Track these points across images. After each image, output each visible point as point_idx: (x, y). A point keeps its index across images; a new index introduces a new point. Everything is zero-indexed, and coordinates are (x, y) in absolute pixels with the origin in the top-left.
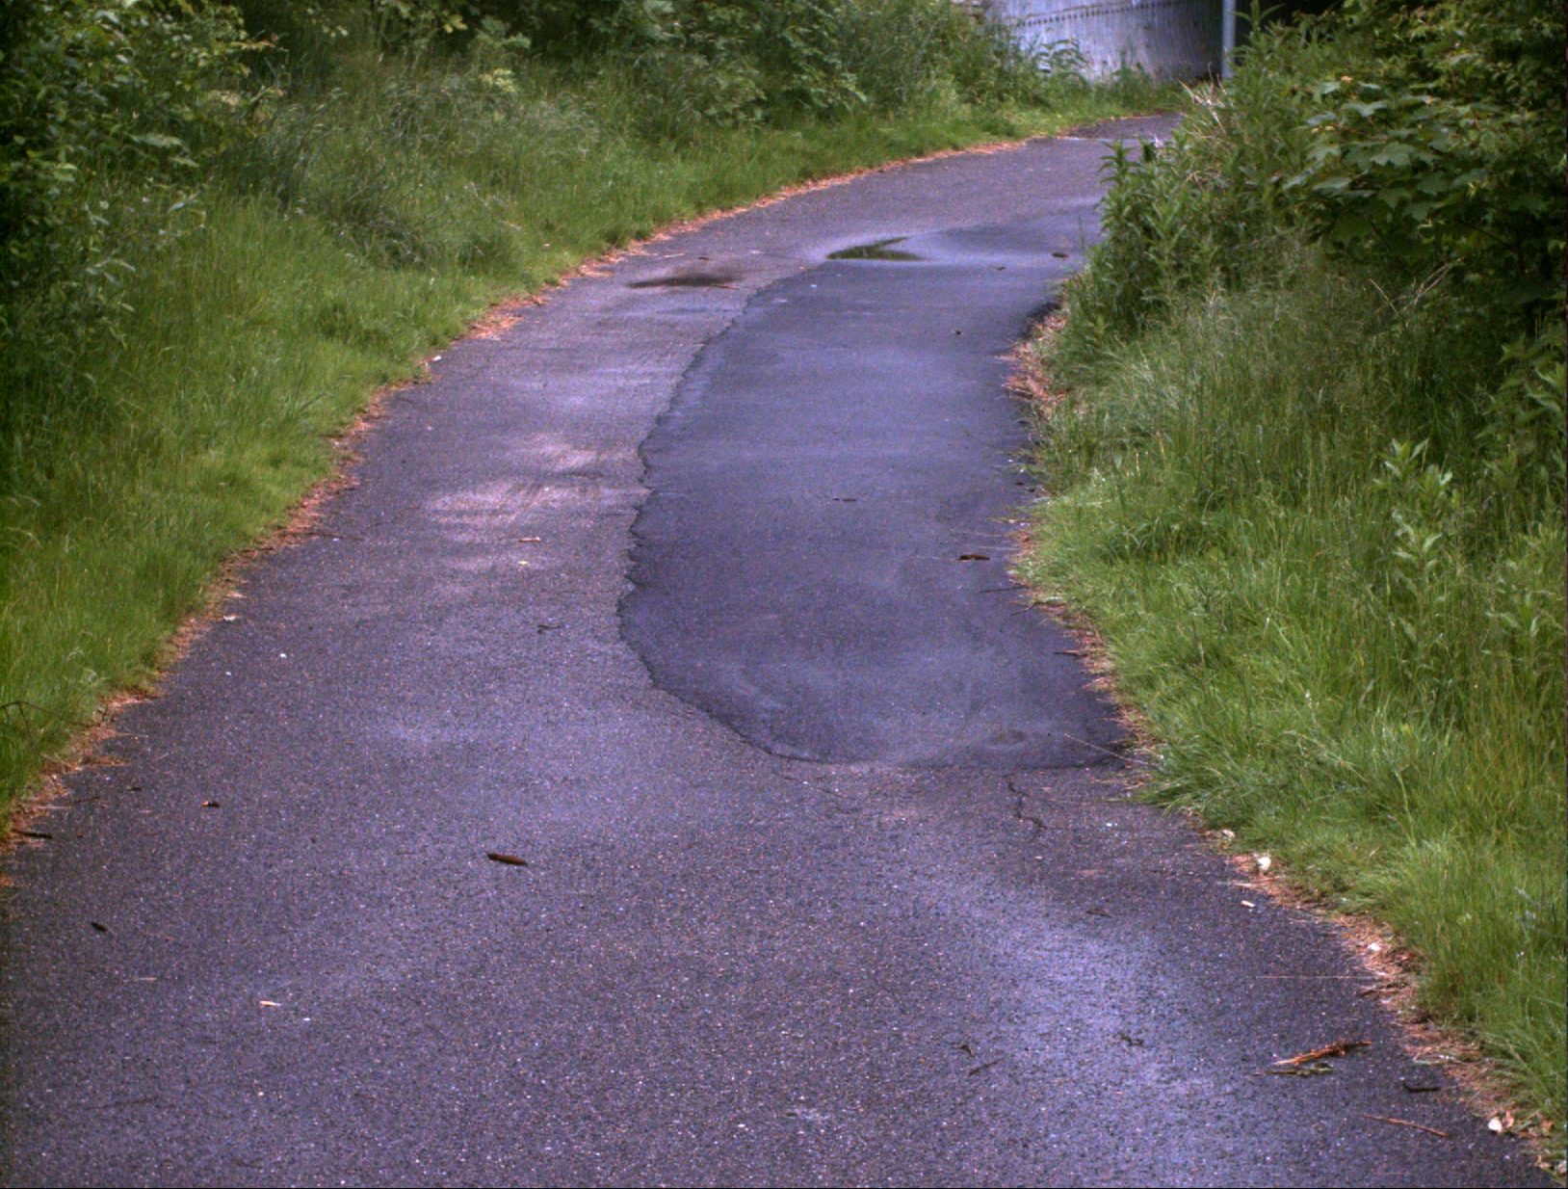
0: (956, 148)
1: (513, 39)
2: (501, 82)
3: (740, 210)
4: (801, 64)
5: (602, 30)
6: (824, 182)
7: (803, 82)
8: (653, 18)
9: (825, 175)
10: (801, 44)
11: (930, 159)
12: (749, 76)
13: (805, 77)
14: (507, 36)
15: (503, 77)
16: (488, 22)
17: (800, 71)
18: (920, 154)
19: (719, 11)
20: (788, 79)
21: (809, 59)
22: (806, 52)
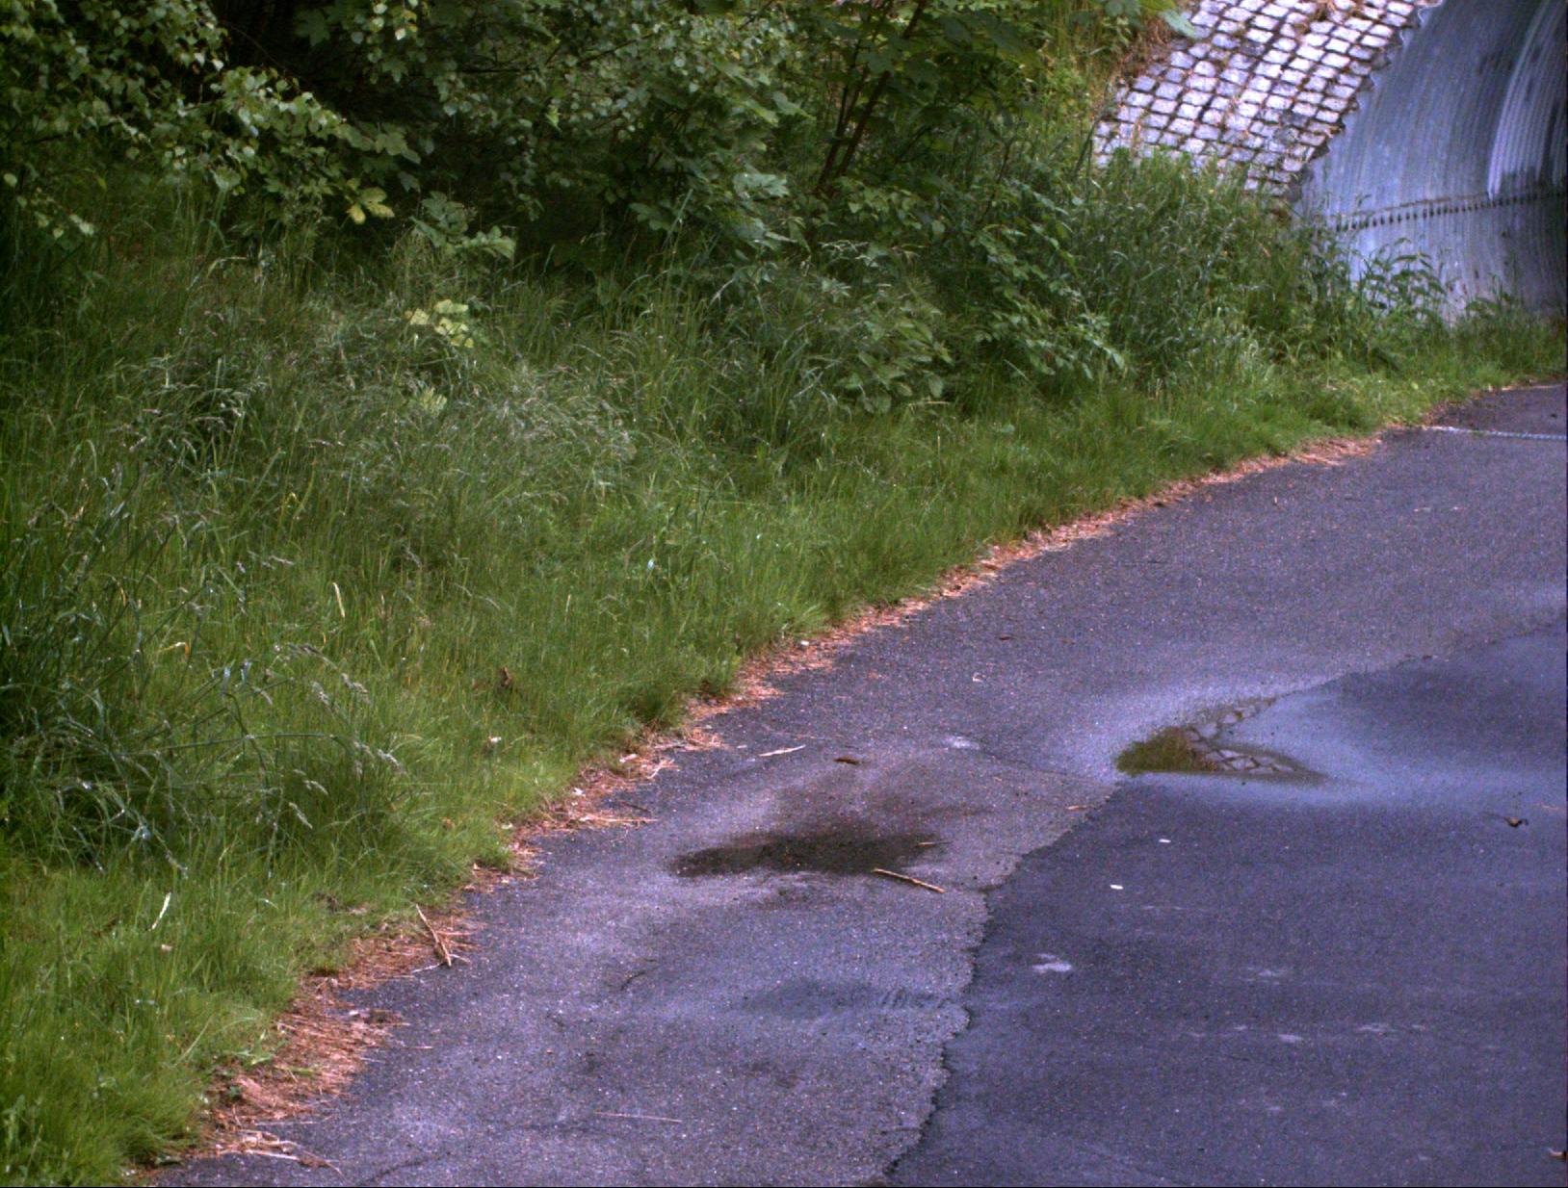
0: (1276, 453)
1: (482, 238)
2: (446, 327)
3: (914, 606)
4: (1007, 294)
5: (655, 226)
6: (1063, 533)
7: (1012, 329)
8: (751, 206)
9: (1066, 519)
10: (1009, 258)
11: (1236, 477)
12: (921, 317)
13: (1016, 319)
14: (471, 233)
15: (454, 317)
16: (438, 205)
17: (1008, 307)
18: (1218, 465)
19: (869, 195)
20: (986, 321)
21: (1023, 287)
22: (1018, 273)
